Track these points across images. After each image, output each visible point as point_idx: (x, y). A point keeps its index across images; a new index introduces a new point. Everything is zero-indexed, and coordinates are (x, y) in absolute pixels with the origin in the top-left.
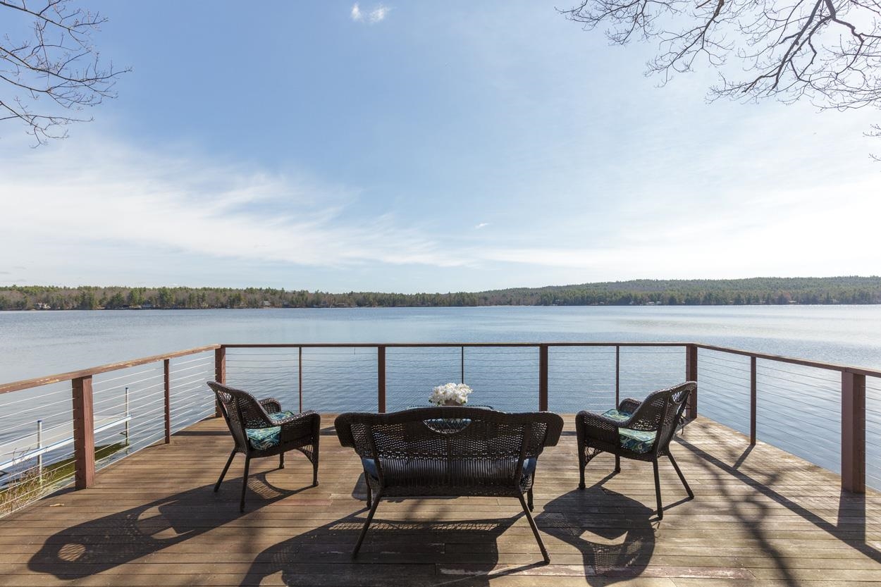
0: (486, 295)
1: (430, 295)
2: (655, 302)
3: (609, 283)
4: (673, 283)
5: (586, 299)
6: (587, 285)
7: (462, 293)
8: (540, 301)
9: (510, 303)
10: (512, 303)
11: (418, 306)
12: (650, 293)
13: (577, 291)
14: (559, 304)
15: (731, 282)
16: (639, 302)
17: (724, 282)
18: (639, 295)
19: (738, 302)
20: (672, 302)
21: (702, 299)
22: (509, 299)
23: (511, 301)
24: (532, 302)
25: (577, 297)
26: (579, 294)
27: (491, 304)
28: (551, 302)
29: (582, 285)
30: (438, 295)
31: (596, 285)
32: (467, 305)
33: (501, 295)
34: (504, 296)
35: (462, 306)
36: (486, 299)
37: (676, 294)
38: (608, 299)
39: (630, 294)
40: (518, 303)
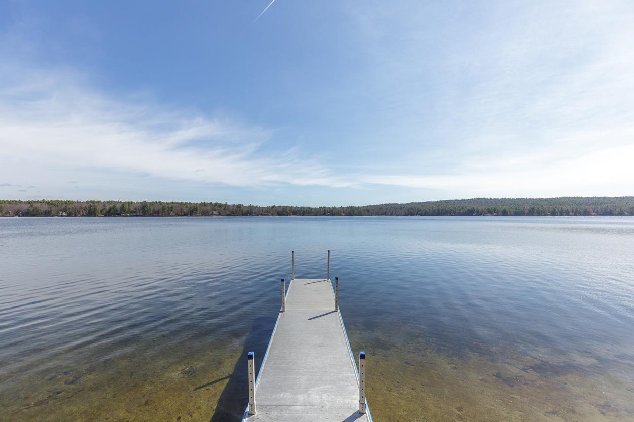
0: (369, 208)
1: (329, 208)
2: (492, 213)
3: (456, 200)
4: (503, 201)
5: (441, 212)
6: (440, 202)
7: (352, 207)
8: (407, 213)
9: (385, 214)
10: (387, 214)
11: (321, 215)
12: (488, 207)
13: (434, 206)
14: (421, 215)
15: (546, 199)
16: (480, 213)
17: (541, 200)
18: (480, 208)
19: (554, 214)
20: (505, 213)
21: (527, 212)
23: (386, 213)
24: (401, 213)
25: (435, 210)
26: (436, 207)
27: (372, 215)
28: (416, 213)
29: (437, 202)
30: (334, 208)
31: (447, 202)
32: (356, 215)
33: (379, 208)
34: (381, 209)
35: (352, 216)
36: (368, 211)
37: (507, 208)
38: (457, 211)
39: (474, 208)
40: (391, 214)
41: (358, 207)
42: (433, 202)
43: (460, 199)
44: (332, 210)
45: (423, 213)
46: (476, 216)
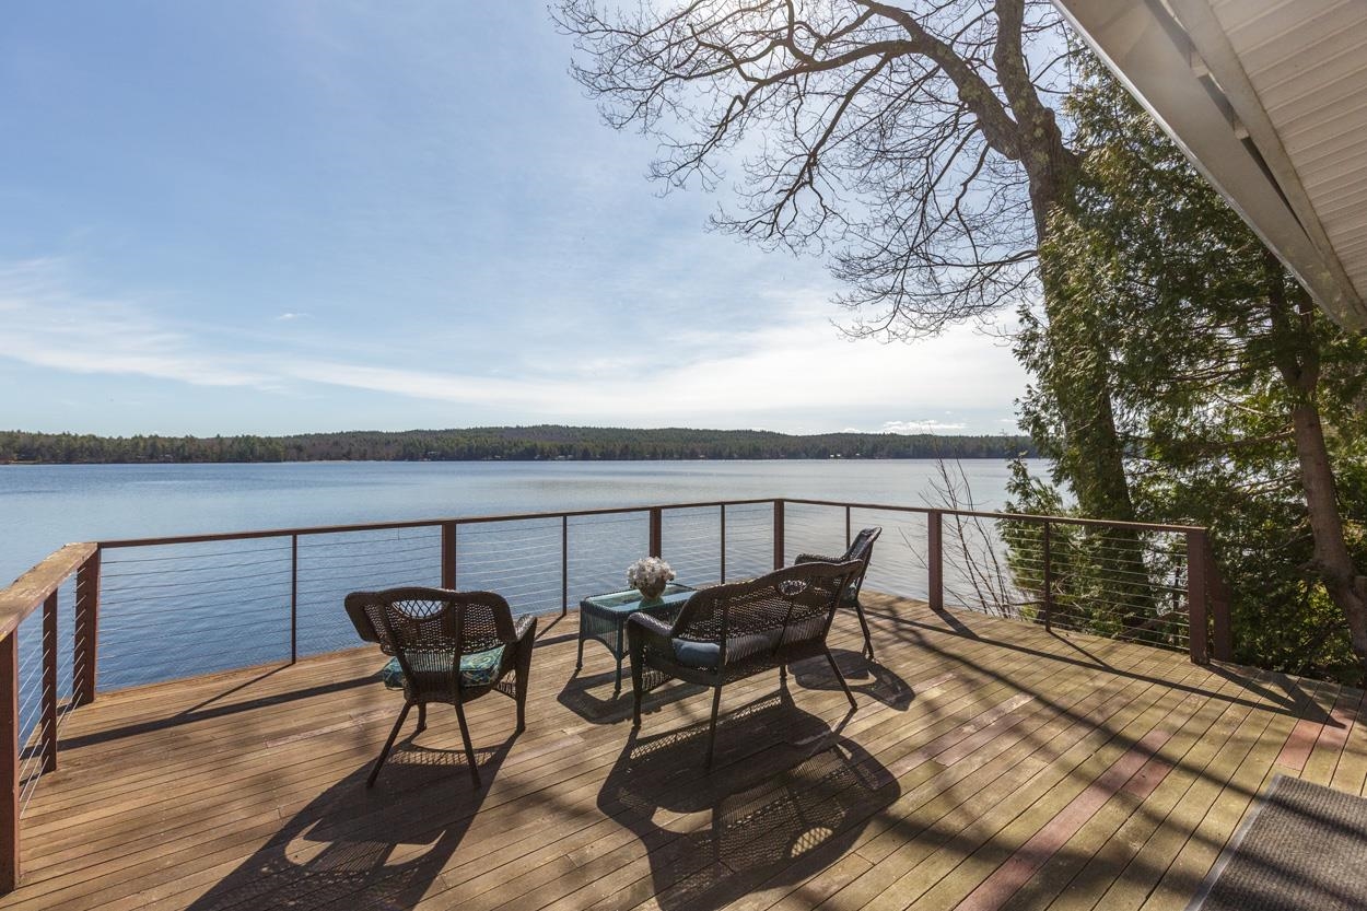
0: (299, 442)
1: (172, 440)
2: (566, 455)
3: (507, 428)
4: (587, 432)
5: (474, 452)
6: (476, 430)
7: (248, 437)
8: (401, 454)
9: (348, 456)
11: (138, 461)
12: (559, 444)
13: (461, 439)
14: (434, 458)
15: (647, 432)
16: (546, 456)
17: (640, 432)
18: (547, 445)
19: (654, 456)
20: (586, 456)
21: (618, 452)
22: (345, 451)
24: (388, 455)
25: (462, 449)
26: (464, 443)
27: (310, 458)
28: (421, 455)
29: (469, 430)
30: (191, 440)
31: (489, 431)
32: (261, 459)
33: (331, 442)
34: (336, 443)
35: (249, 461)
36: (299, 448)
37: (589, 445)
38: (506, 451)
39: (535, 445)
40: (363, 457)
41: (269, 439)
42: (462, 430)
43: (514, 426)
44: (183, 446)
45: (439, 453)
46: (538, 460)
